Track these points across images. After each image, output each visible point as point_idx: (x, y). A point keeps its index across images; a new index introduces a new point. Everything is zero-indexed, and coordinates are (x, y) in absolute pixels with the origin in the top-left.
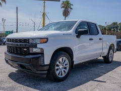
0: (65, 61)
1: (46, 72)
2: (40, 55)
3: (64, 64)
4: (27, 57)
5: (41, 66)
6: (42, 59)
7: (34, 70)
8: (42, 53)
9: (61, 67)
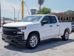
0: (35, 38)
1: (25, 44)
2: (22, 35)
3: (35, 40)
4: (16, 36)
5: (23, 40)
6: (23, 37)
7: (19, 43)
8: (23, 34)
9: (33, 41)
